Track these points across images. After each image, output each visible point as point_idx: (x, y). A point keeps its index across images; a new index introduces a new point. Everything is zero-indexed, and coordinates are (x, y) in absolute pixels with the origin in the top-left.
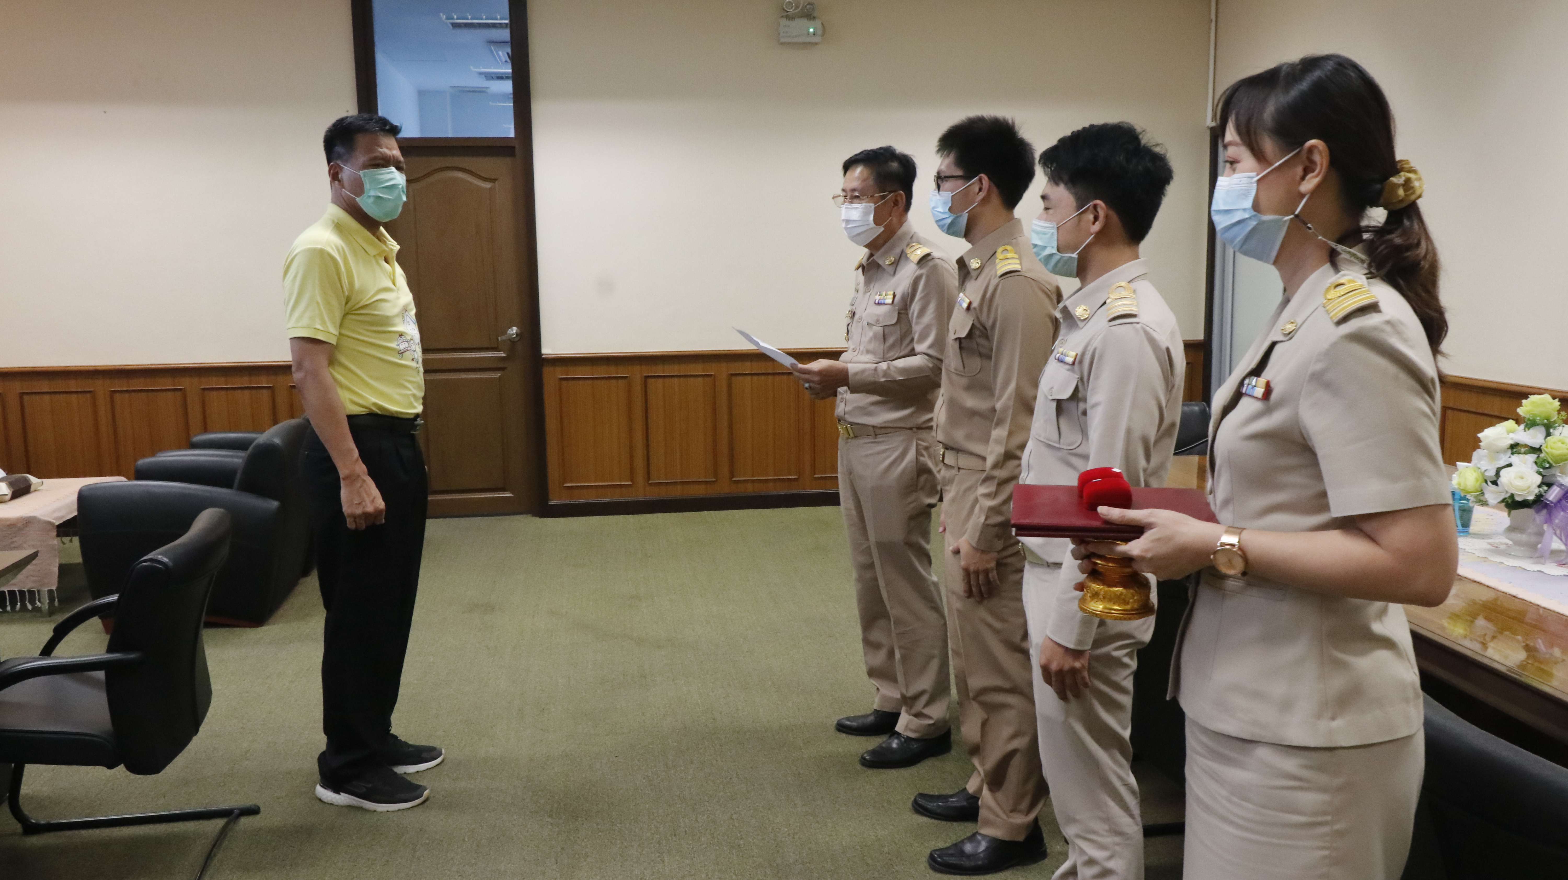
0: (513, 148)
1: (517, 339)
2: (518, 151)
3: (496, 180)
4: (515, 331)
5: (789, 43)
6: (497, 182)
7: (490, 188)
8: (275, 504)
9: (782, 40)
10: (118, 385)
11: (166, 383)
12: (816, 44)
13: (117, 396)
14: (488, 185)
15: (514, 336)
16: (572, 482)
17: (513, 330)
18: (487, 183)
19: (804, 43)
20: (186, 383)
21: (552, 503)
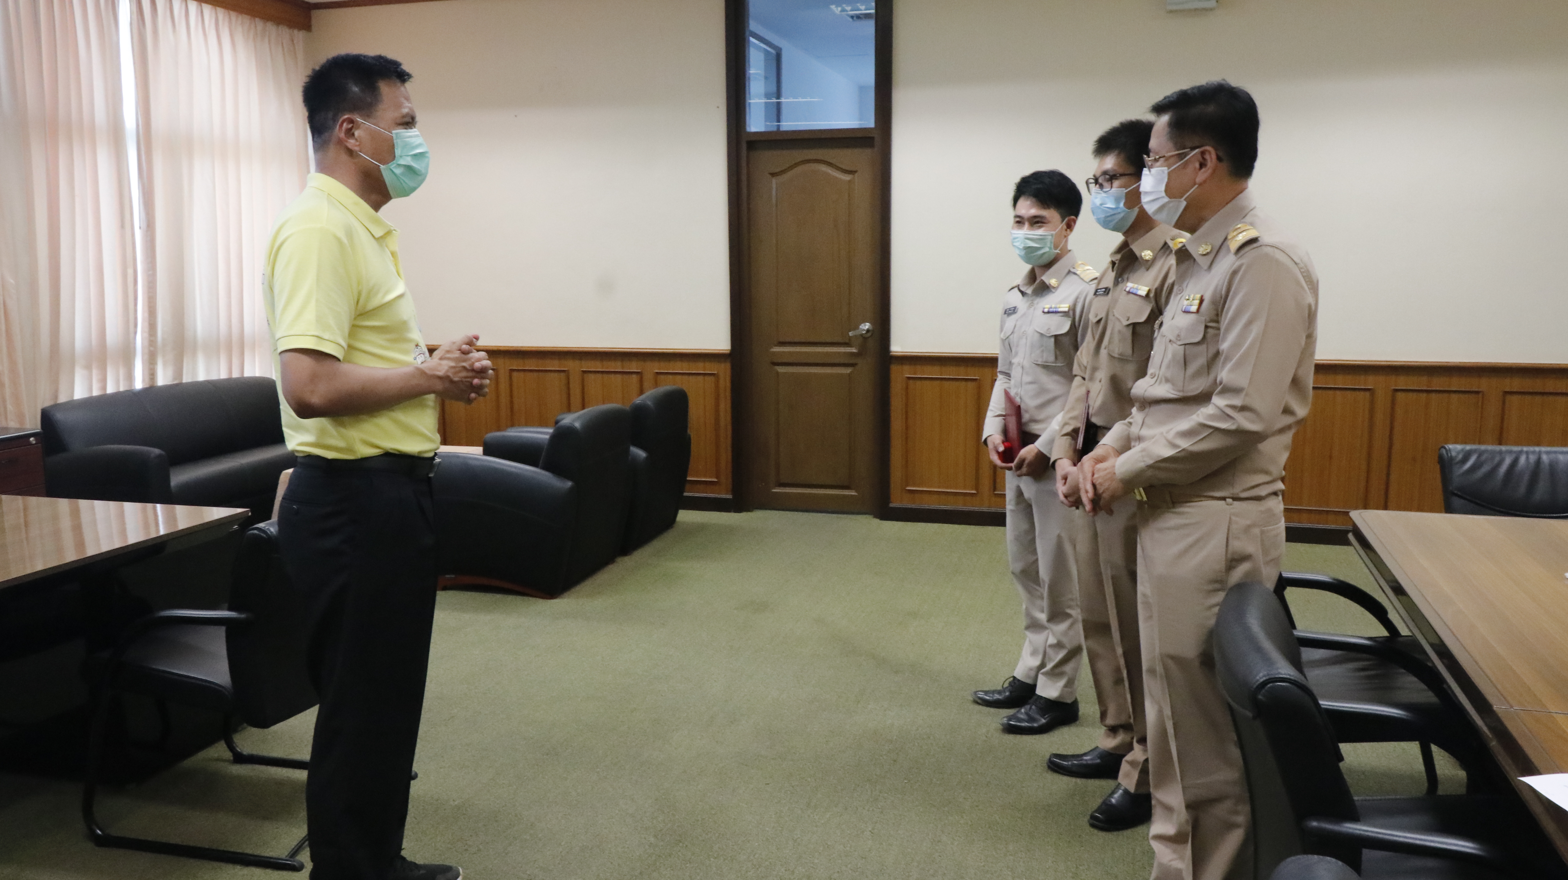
0: (873, 138)
1: (869, 334)
2: (878, 141)
3: (856, 172)
4: (867, 327)
5: (1176, 11)
6: (856, 175)
7: (850, 181)
8: (569, 484)
9: (1170, 8)
10: (516, 364)
11: (553, 365)
12: (1211, 9)
13: (515, 374)
14: (846, 178)
15: (864, 332)
16: (914, 485)
17: (865, 325)
18: (846, 175)
19: (1196, 10)
20: (571, 365)
21: (891, 505)
